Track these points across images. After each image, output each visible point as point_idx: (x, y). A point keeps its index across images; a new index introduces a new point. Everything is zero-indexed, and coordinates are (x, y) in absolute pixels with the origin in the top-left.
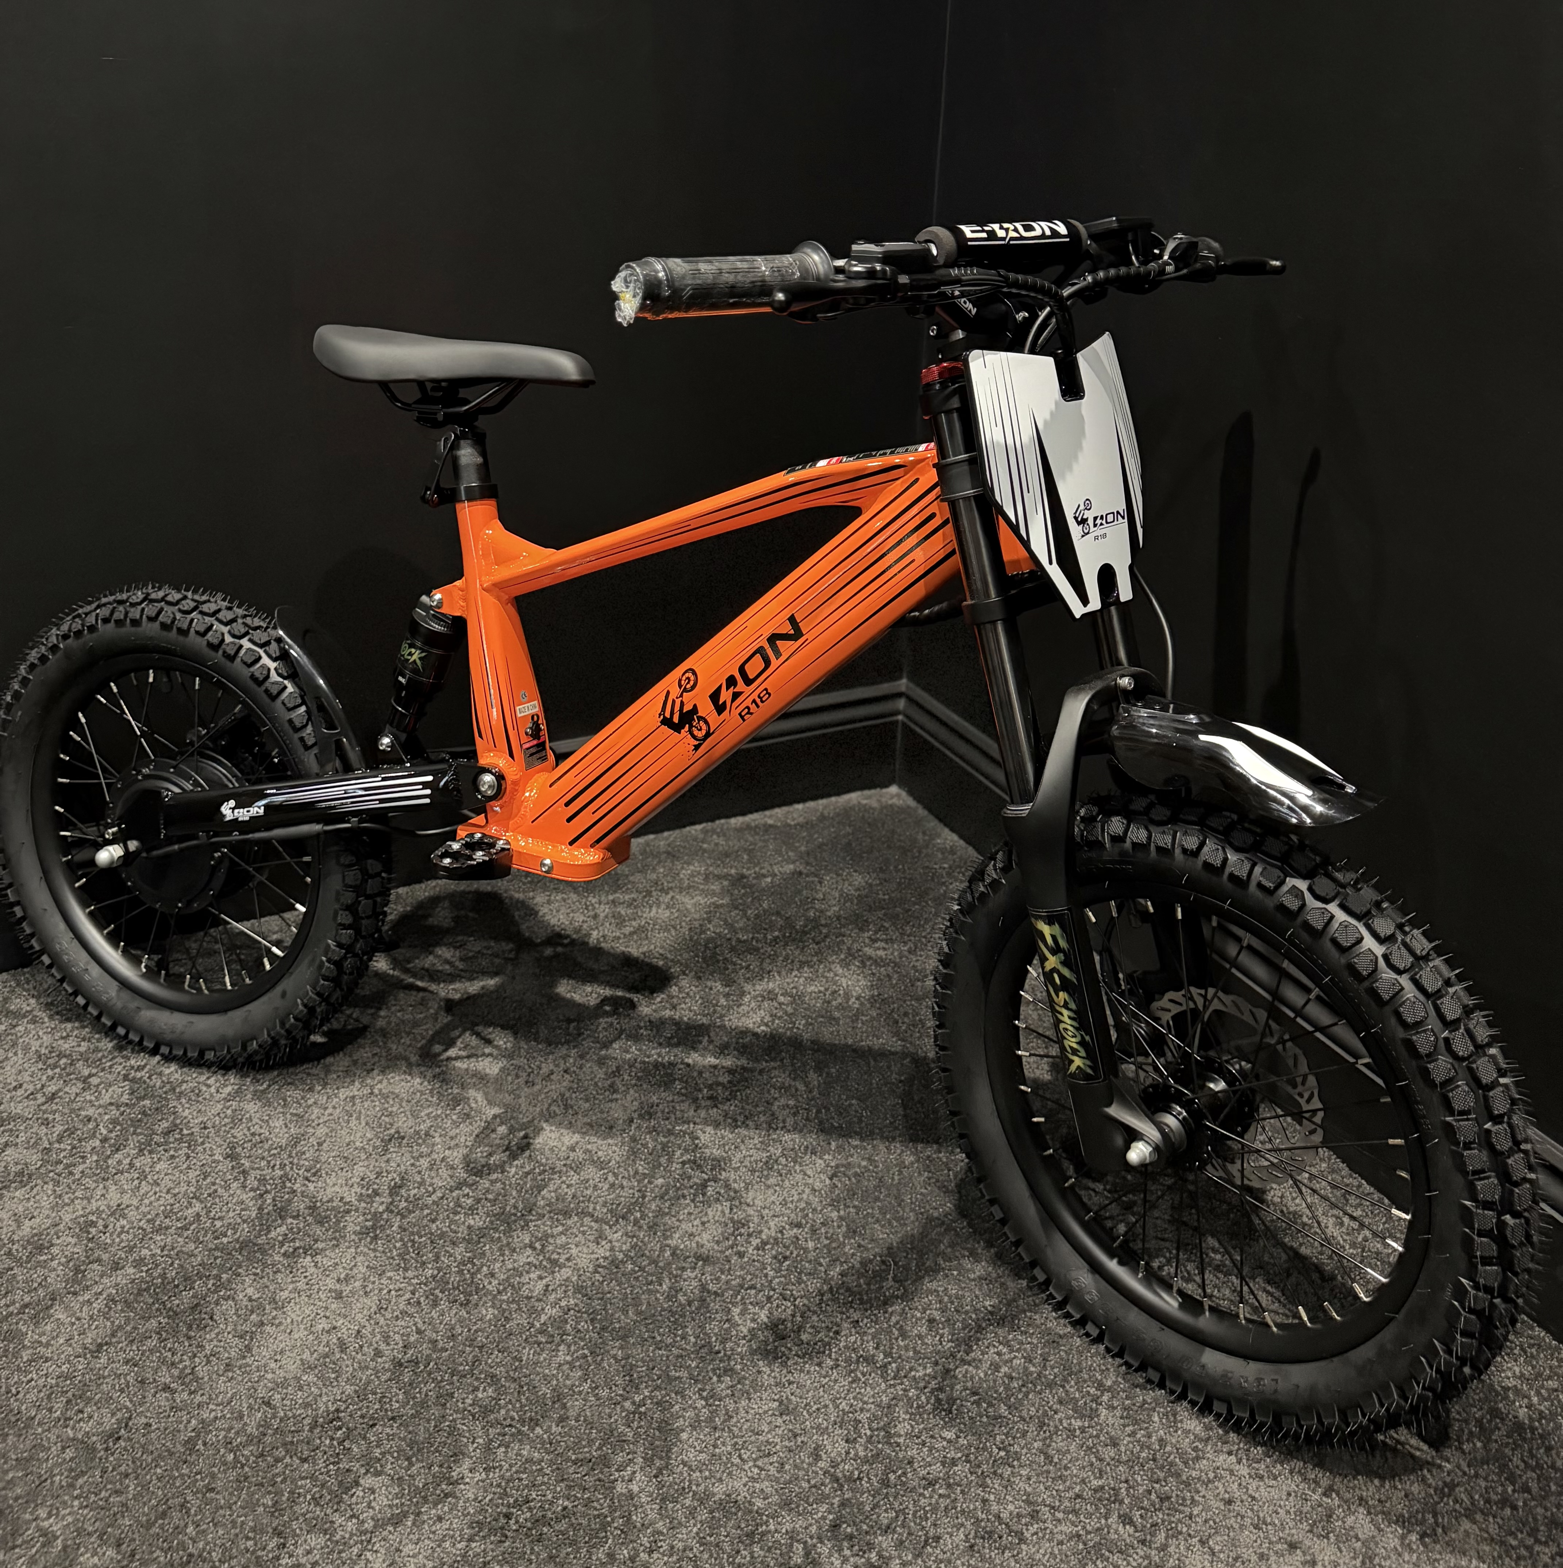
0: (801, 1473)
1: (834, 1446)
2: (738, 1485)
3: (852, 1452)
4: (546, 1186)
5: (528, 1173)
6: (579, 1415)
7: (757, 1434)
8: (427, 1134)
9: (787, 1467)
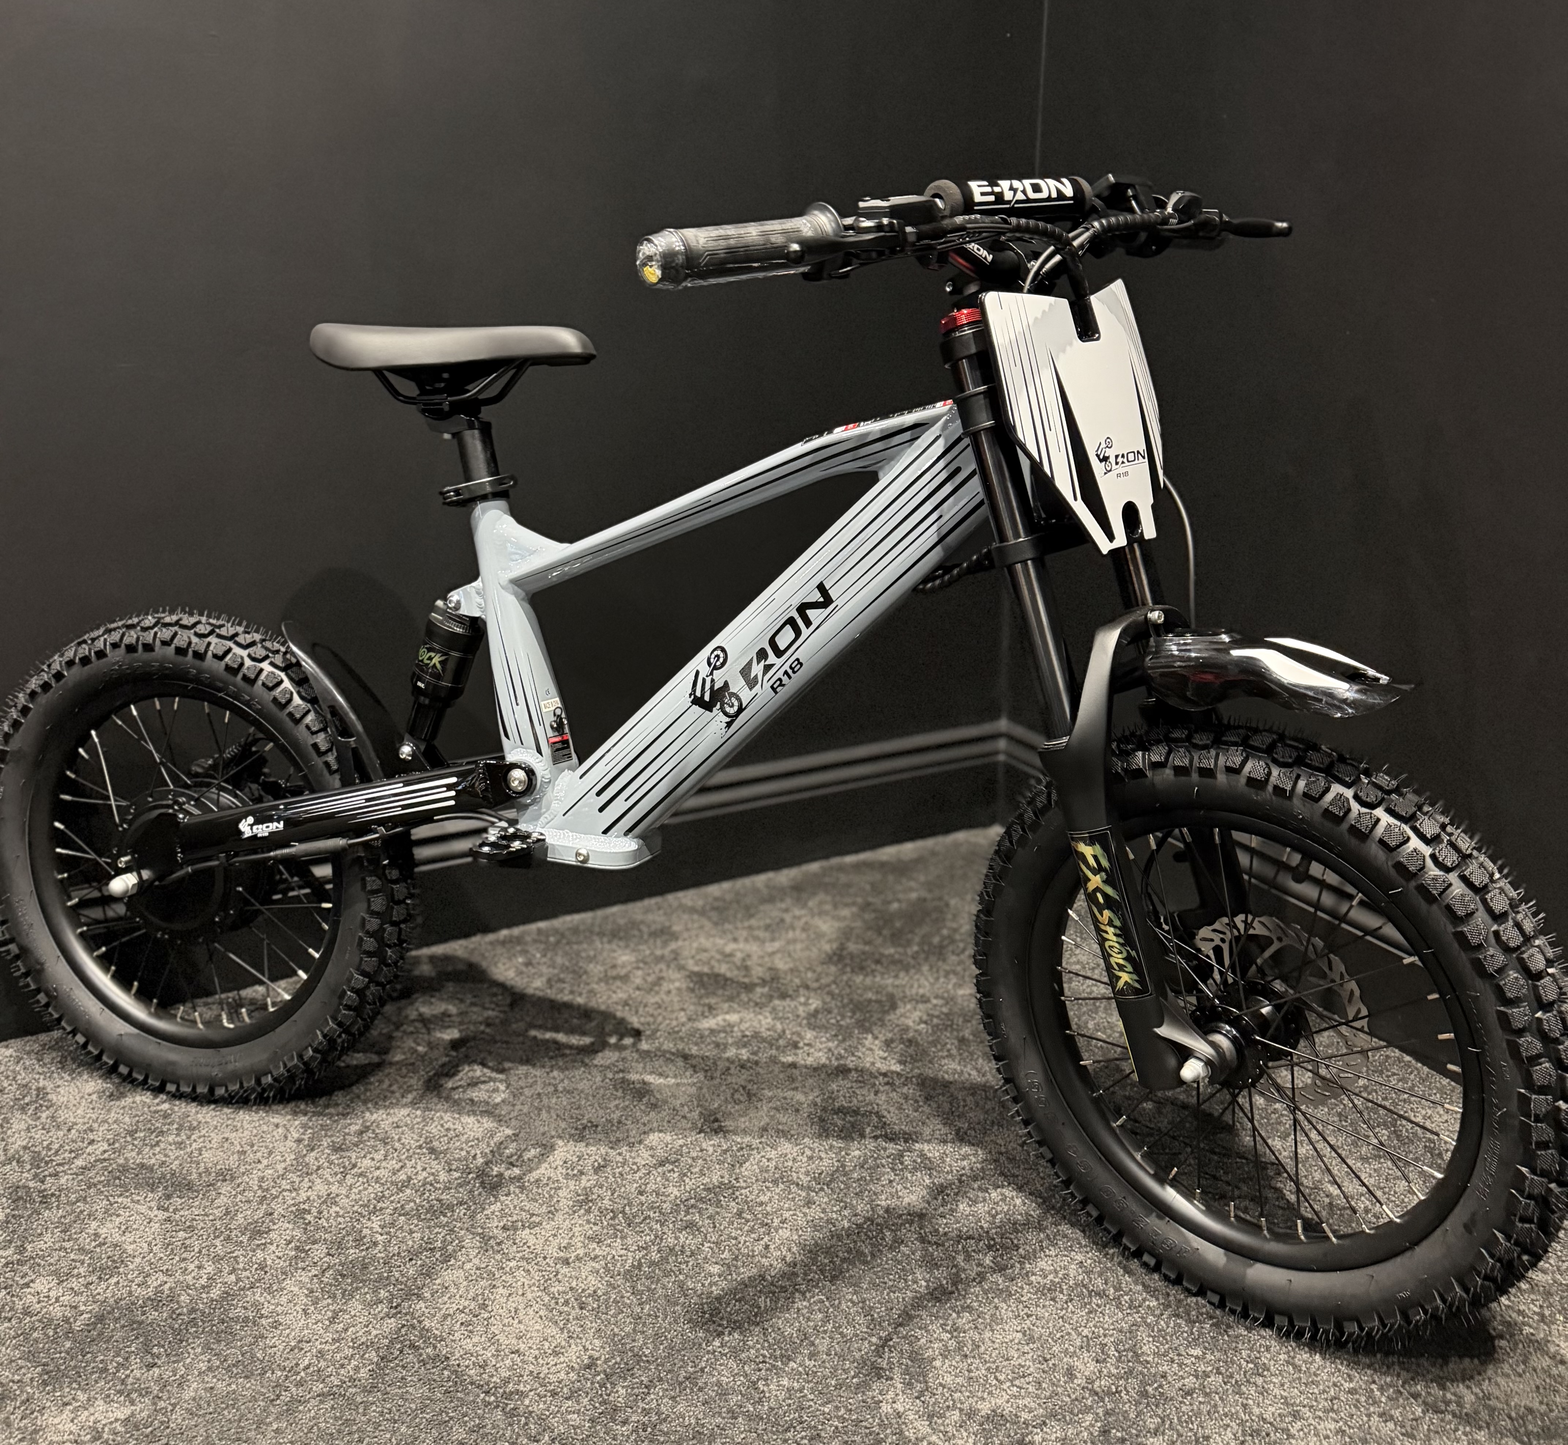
0: (1060, 1390)
1: (1086, 1366)
2: (1001, 1401)
3: (1105, 1371)
6: (829, 1349)
7: (1007, 1359)
9: (1044, 1385)
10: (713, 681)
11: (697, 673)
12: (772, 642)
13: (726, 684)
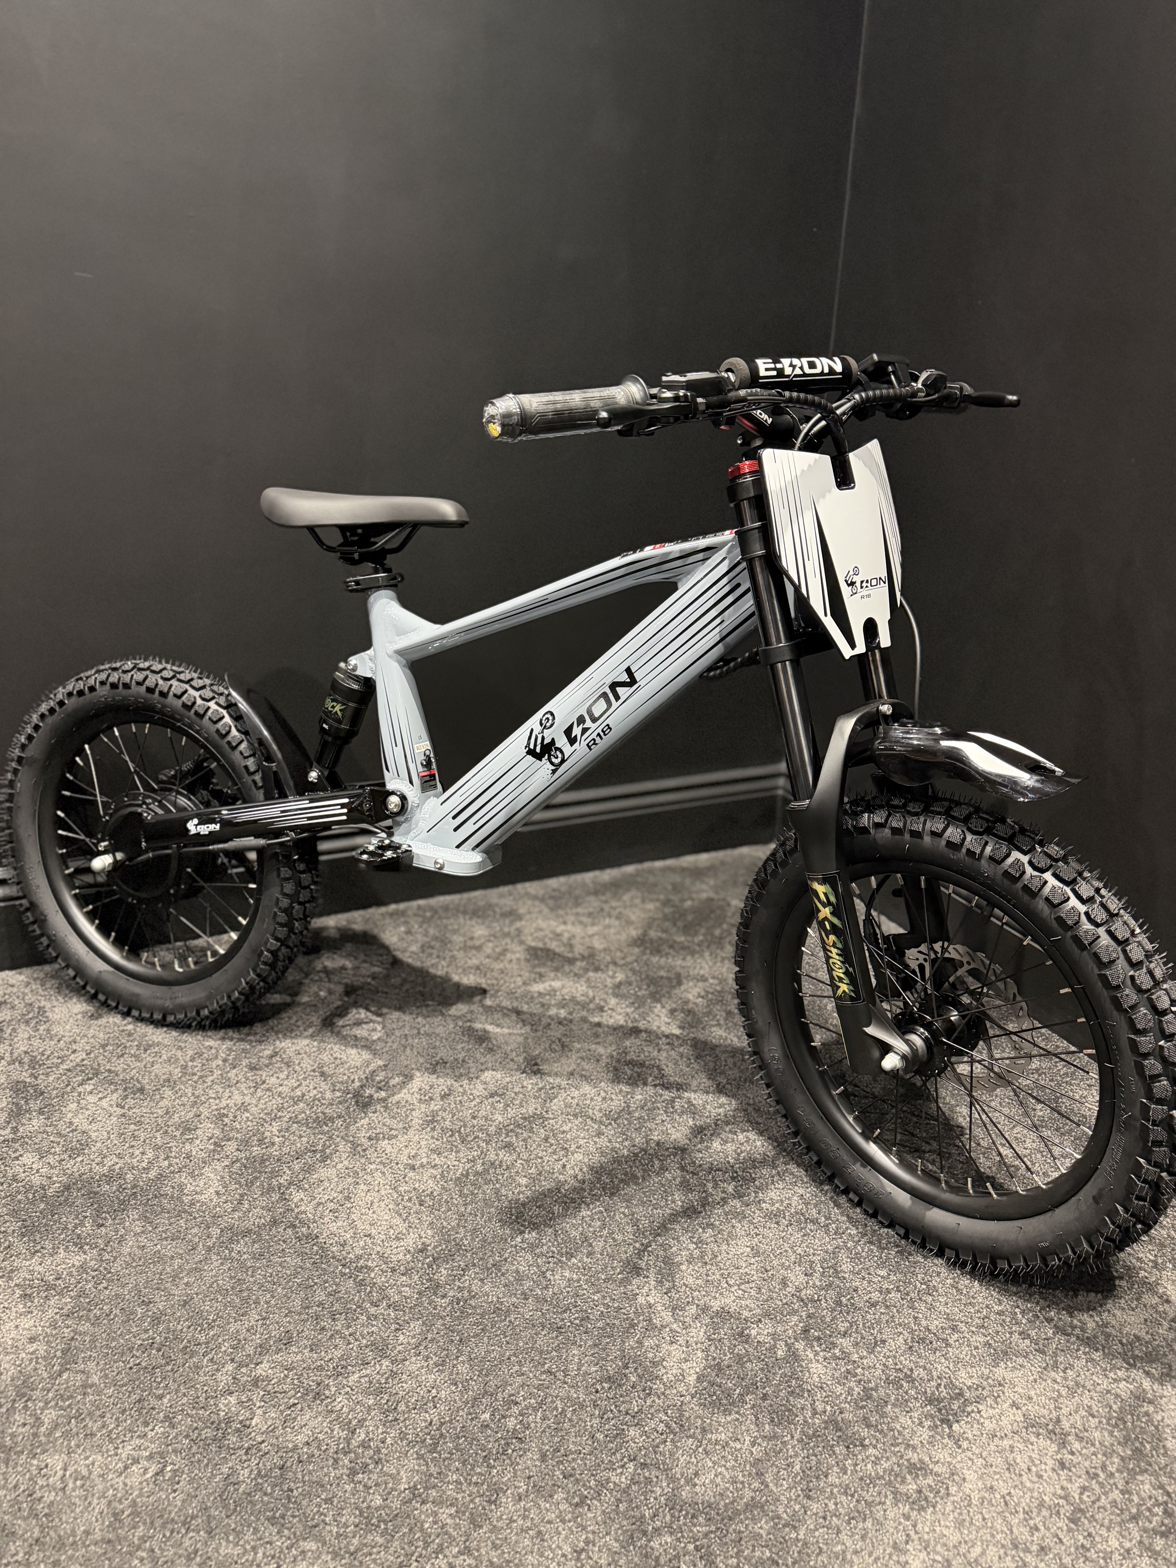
0: (775, 1295)
1: (797, 1277)
3: (811, 1283)
4: (556, 1097)
5: (540, 1089)
6: (603, 1250)
7: (738, 1268)
8: (463, 1061)
9: (763, 1290)
10: (543, 738)
11: (532, 730)
12: (589, 712)
13: (553, 742)
